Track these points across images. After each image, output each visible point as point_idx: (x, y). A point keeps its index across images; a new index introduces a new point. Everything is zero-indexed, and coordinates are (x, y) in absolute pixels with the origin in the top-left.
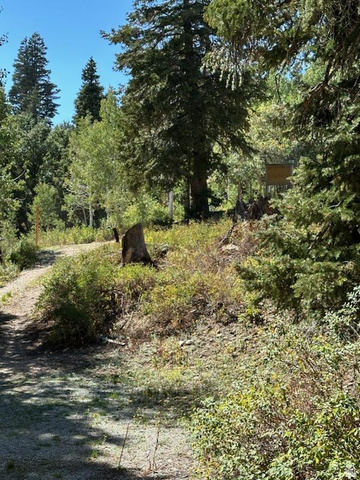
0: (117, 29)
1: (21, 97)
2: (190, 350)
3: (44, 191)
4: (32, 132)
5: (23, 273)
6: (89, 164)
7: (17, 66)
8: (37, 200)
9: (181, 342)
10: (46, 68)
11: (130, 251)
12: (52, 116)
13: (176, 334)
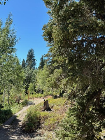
0: (45, 54)
1: (28, 62)
2: (54, 135)
3: (31, 85)
4: (29, 72)
5: (24, 108)
6: (41, 80)
7: (28, 55)
8: (30, 87)
9: (53, 133)
10: (34, 56)
11: (45, 106)
12: (35, 66)
13: (52, 131)
